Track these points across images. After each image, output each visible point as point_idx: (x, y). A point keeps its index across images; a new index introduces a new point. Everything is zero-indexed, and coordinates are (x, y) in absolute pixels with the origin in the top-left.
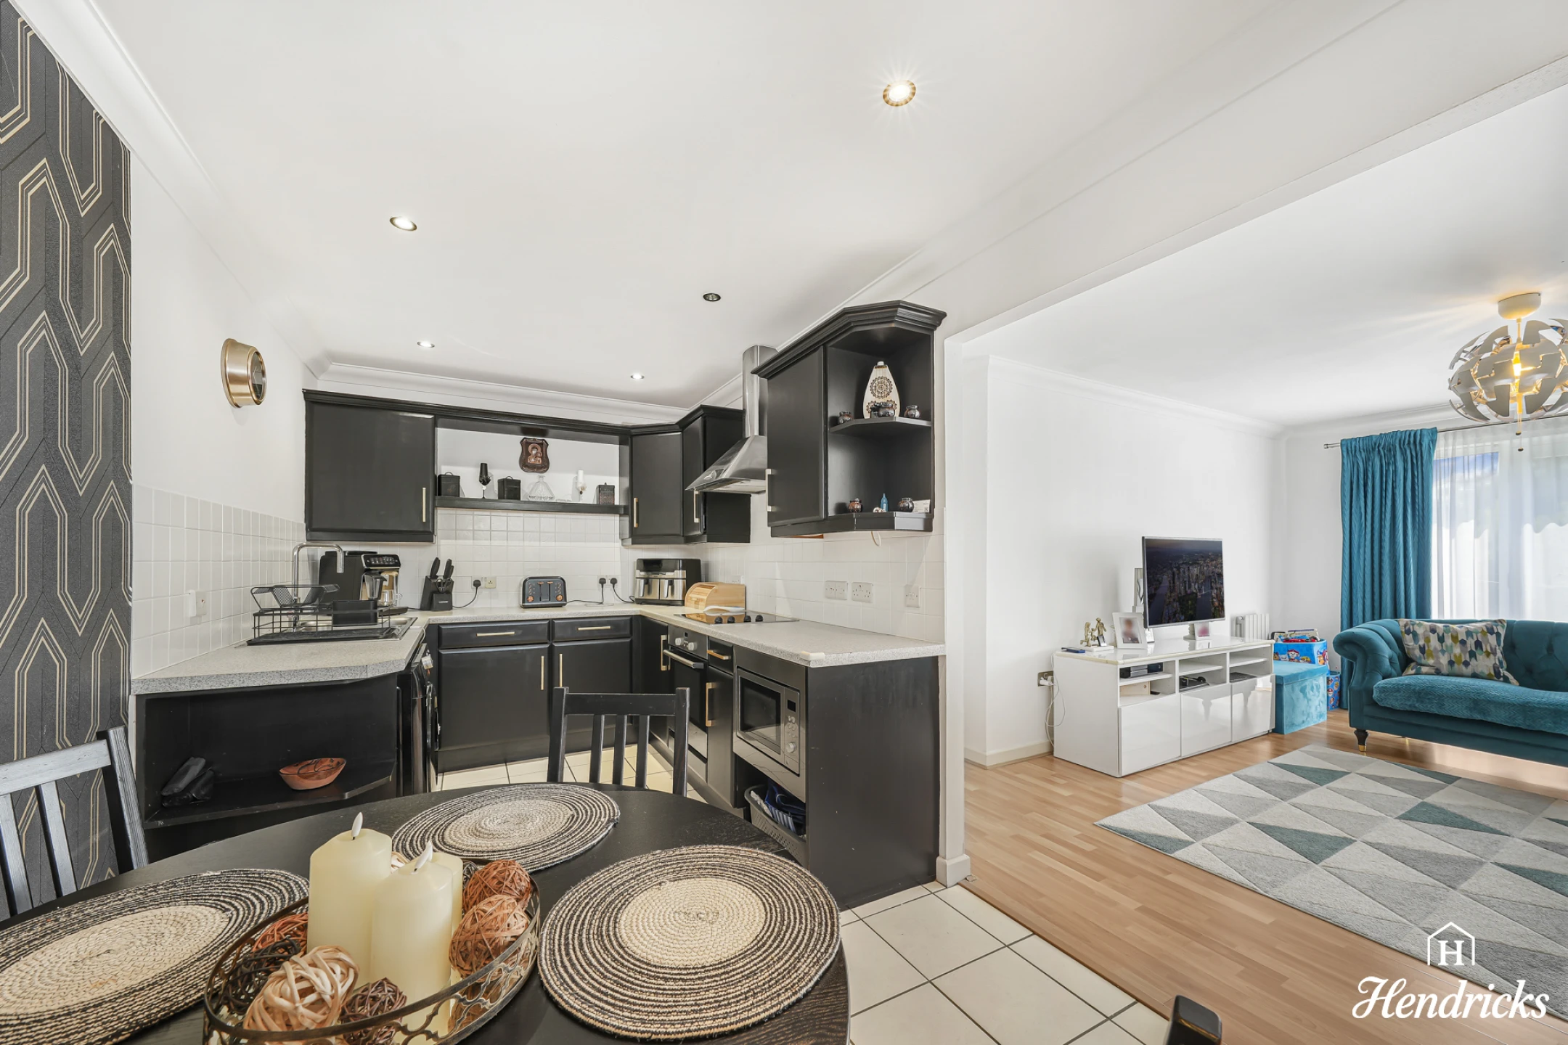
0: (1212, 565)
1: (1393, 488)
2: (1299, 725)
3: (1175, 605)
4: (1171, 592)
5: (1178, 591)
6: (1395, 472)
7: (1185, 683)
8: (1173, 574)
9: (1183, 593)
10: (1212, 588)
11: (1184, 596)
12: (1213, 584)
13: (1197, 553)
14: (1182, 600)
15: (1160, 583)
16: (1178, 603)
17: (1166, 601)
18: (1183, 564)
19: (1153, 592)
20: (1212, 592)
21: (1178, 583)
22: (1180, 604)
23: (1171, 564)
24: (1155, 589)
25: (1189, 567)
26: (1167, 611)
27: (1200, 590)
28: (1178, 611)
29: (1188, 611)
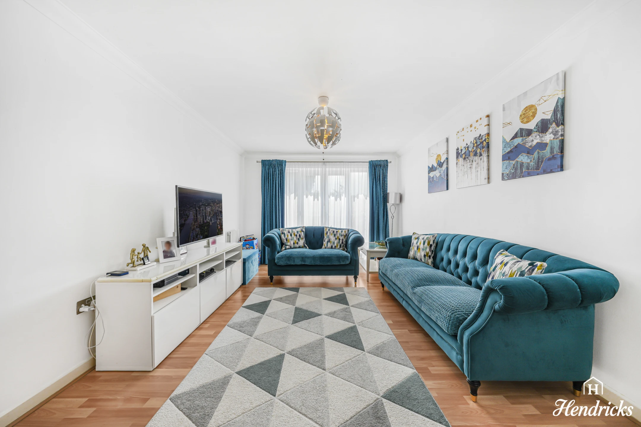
0: (217, 206)
1: (276, 180)
2: (251, 278)
3: (197, 229)
4: (195, 222)
5: (199, 222)
6: (276, 174)
7: (202, 277)
8: (196, 211)
9: (202, 223)
10: (217, 219)
11: (202, 224)
12: (217, 217)
13: (210, 199)
14: (201, 227)
15: (188, 217)
16: (199, 229)
17: (191, 228)
18: (202, 205)
19: (183, 222)
20: (217, 221)
21: (199, 216)
22: (200, 229)
23: (195, 205)
24: (185, 221)
25: (205, 207)
26: (192, 234)
27: (211, 220)
28: (199, 234)
29: (205, 233)
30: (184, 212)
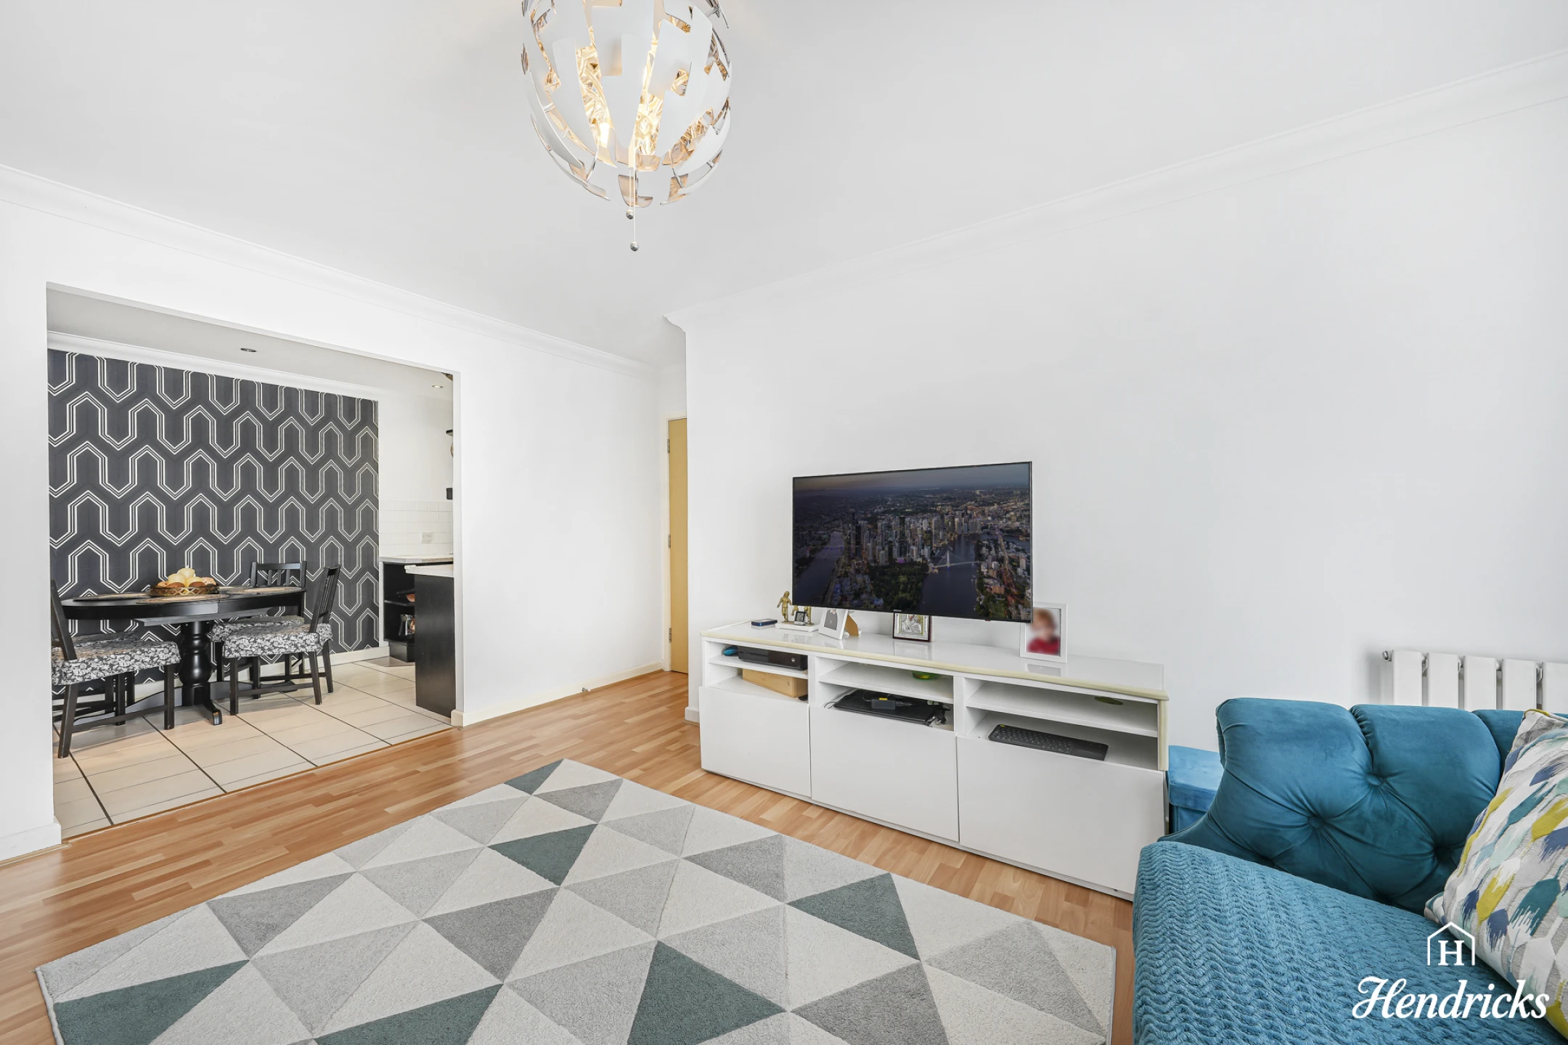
0: (983, 513)
3: (859, 578)
4: (850, 558)
5: (870, 558)
8: (858, 529)
9: (883, 563)
10: (980, 557)
11: (884, 567)
12: (984, 550)
13: (934, 492)
14: (875, 572)
15: (825, 543)
16: (867, 577)
17: (834, 570)
18: (884, 513)
19: (808, 555)
20: (979, 566)
21: (869, 544)
22: (872, 579)
23: (853, 514)
24: (812, 552)
25: (902, 520)
26: (838, 586)
27: (935, 559)
28: (869, 590)
29: (896, 594)
30: (810, 531)
